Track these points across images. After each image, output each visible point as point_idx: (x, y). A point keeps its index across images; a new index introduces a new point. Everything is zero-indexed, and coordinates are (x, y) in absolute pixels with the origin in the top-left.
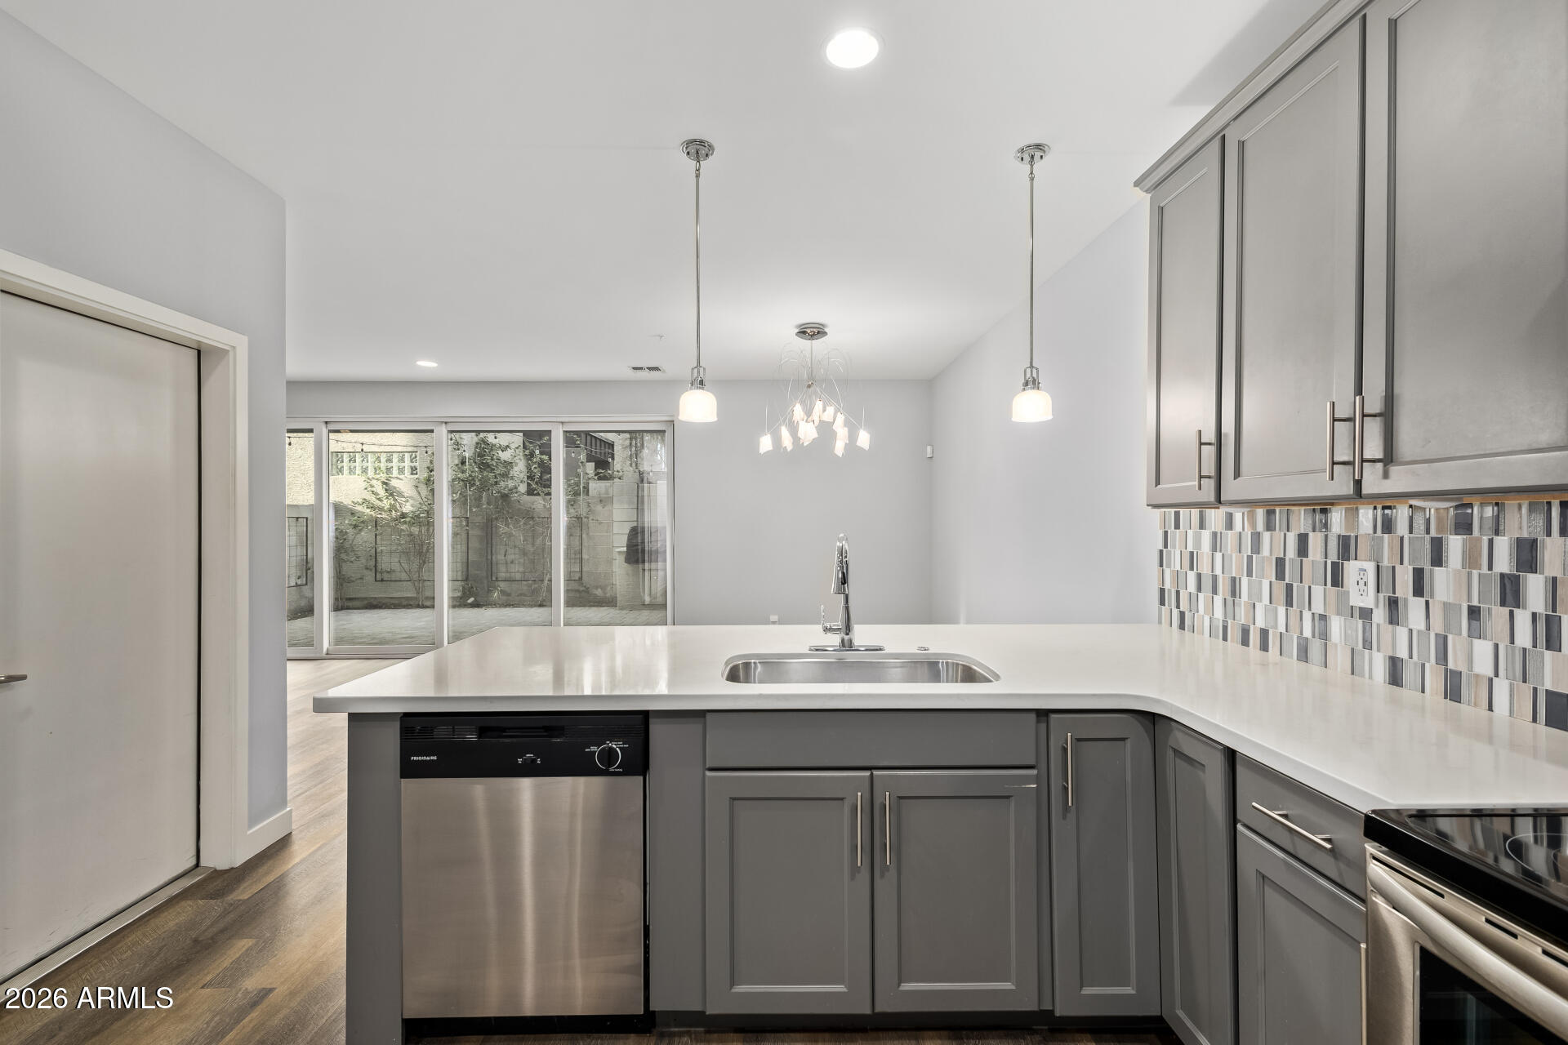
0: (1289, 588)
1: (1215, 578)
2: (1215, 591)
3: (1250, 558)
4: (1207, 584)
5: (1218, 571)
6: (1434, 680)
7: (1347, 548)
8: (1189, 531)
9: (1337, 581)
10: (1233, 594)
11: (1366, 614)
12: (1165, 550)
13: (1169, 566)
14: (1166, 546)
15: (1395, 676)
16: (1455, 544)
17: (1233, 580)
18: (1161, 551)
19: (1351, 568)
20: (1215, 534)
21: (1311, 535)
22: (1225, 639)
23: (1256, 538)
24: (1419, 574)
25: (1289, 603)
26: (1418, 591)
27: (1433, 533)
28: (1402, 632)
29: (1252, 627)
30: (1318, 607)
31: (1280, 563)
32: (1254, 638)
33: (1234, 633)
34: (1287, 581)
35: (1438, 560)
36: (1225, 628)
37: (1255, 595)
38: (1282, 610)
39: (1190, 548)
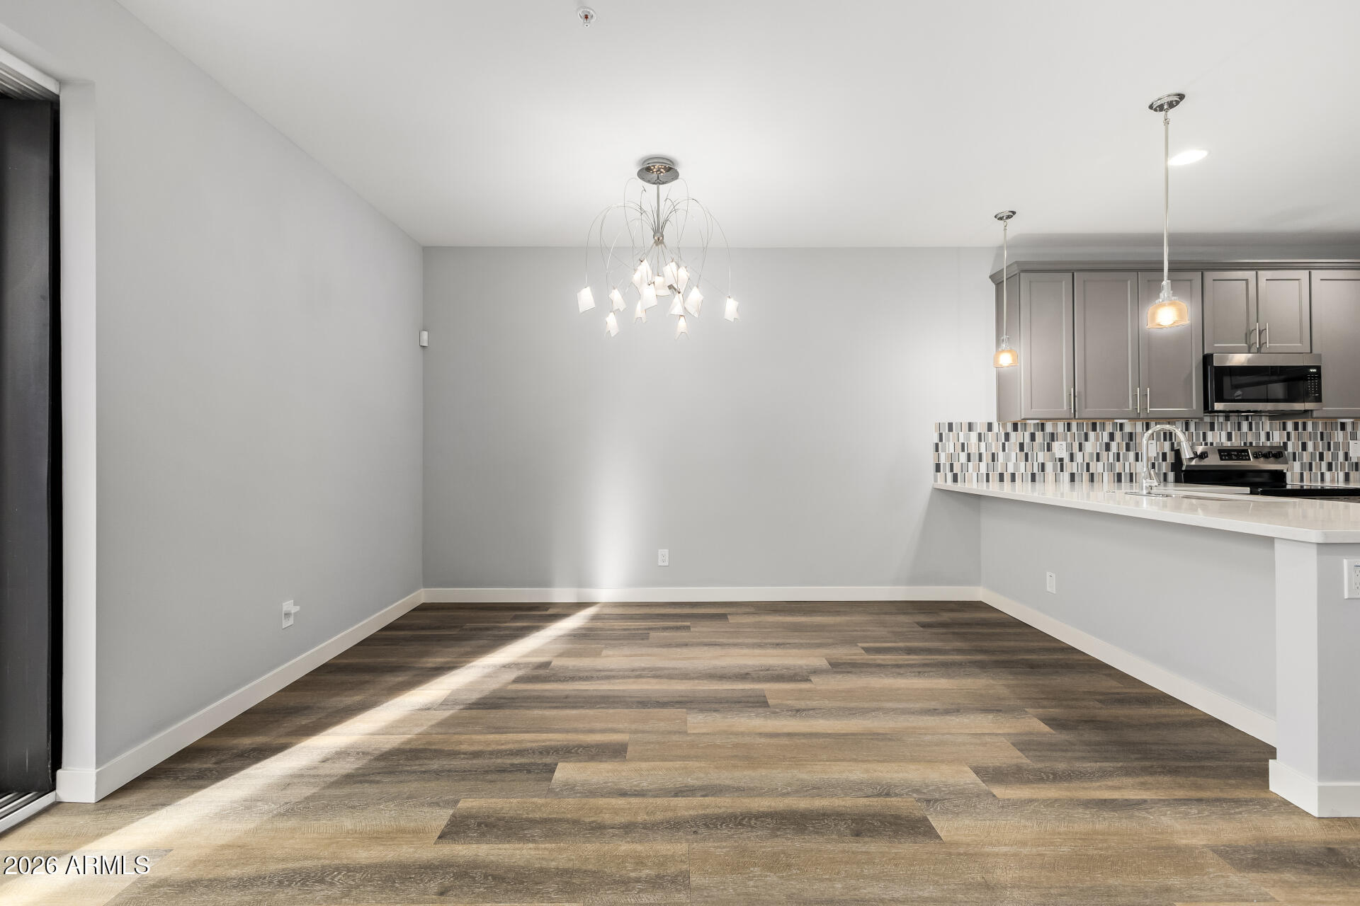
0: (1027, 454)
1: (980, 455)
2: (980, 460)
3: (1004, 444)
4: (975, 458)
5: (983, 450)
6: (1086, 476)
7: (1053, 437)
8: (960, 433)
9: (1049, 450)
10: (993, 460)
11: (1061, 460)
12: (940, 443)
13: (944, 450)
14: (941, 440)
15: (1072, 476)
16: (1092, 435)
17: (993, 454)
18: (937, 445)
19: (1055, 445)
20: (980, 434)
21: (1037, 433)
22: (988, 480)
23: (1007, 436)
24: (1080, 444)
25: (1027, 460)
26: (1080, 450)
27: (1085, 431)
28: (1074, 464)
29: (1005, 473)
30: (1041, 460)
31: (1022, 446)
32: (1007, 477)
33: (994, 477)
34: (1025, 451)
35: (1086, 440)
36: (988, 475)
37: (1007, 459)
38: (1022, 464)
39: (961, 440)
